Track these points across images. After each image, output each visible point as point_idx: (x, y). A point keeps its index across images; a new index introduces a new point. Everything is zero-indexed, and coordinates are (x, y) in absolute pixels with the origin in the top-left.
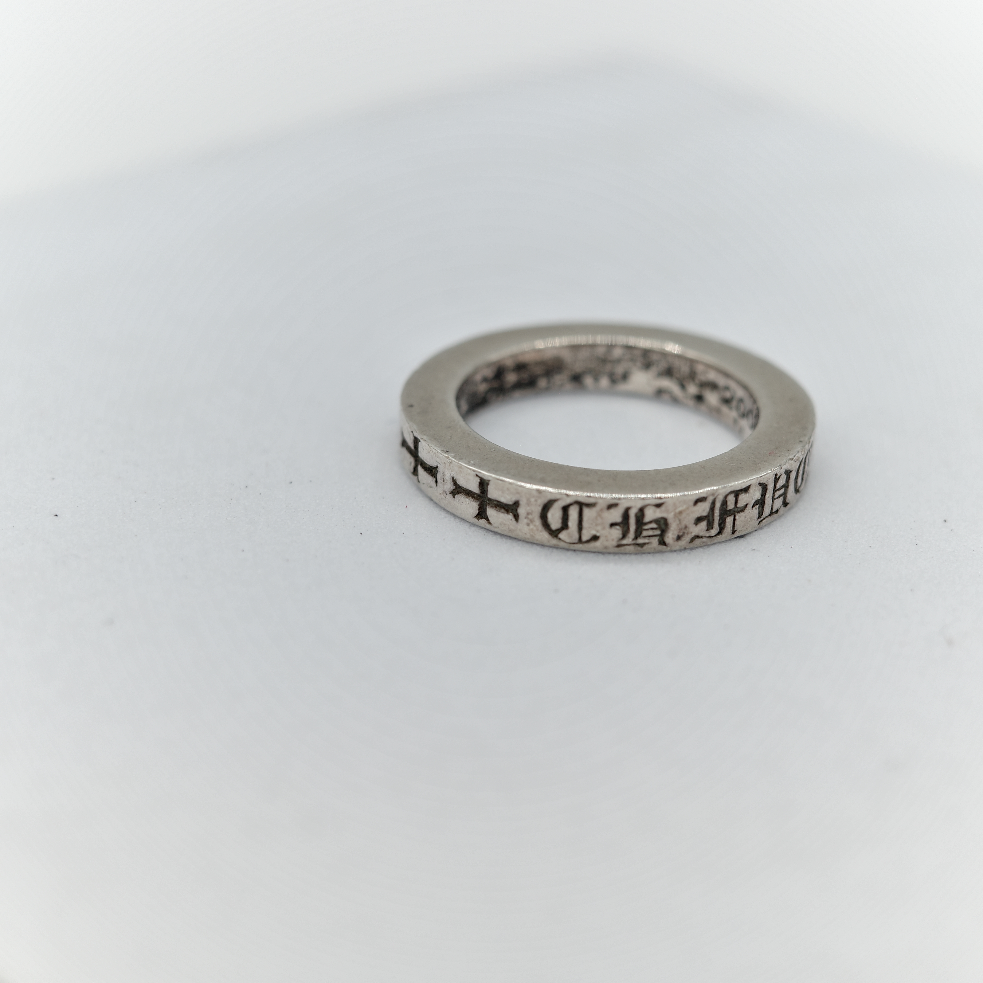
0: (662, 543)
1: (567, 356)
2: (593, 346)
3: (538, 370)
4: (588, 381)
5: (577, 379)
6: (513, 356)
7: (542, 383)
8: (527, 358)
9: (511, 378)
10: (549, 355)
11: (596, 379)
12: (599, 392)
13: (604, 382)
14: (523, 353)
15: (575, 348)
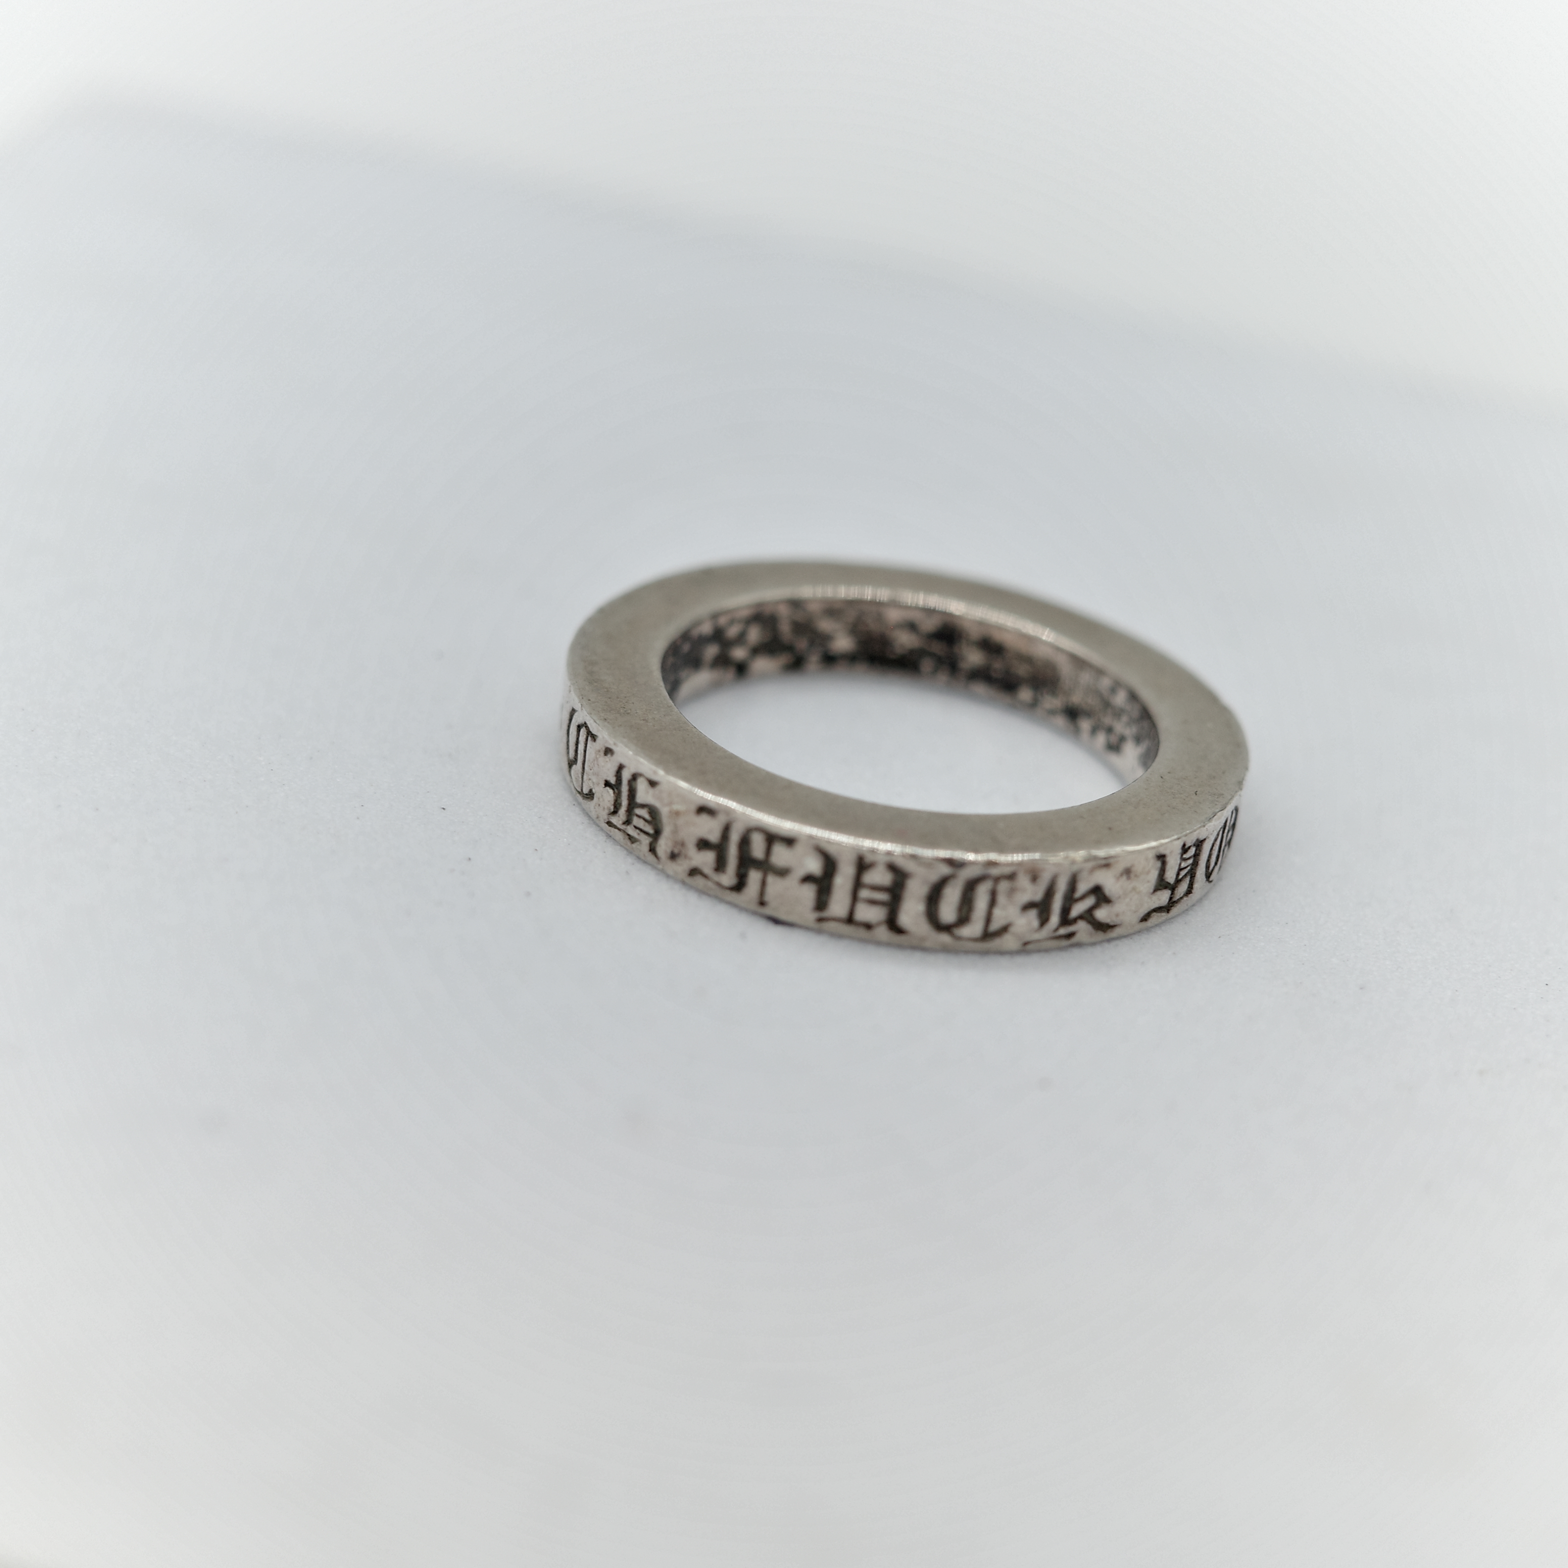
0: (652, 850)
1: (1065, 669)
2: (1100, 672)
3: (1022, 670)
4: (1085, 725)
5: (1073, 714)
6: (981, 623)
7: (1025, 694)
8: (1007, 640)
9: (974, 658)
10: (1041, 652)
11: (1094, 730)
12: (1091, 751)
13: (1101, 739)
14: (1000, 628)
15: (1079, 663)
